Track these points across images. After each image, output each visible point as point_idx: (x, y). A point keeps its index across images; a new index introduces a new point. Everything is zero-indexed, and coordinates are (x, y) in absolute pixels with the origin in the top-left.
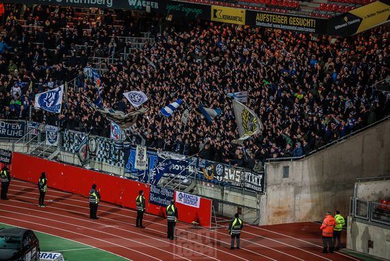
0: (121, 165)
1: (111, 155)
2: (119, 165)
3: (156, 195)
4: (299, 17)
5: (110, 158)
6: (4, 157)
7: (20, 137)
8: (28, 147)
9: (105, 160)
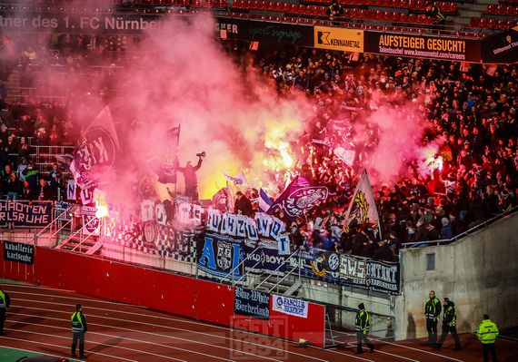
0: (192, 259)
1: (177, 247)
2: (189, 260)
3: (244, 302)
4: (442, 39)
5: (175, 251)
6: (23, 254)
7: (46, 225)
8: (58, 238)
9: (168, 253)
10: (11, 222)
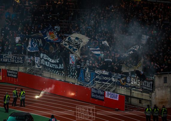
0: (75, 78)
3: (95, 94)
5: (69, 74)
6: (14, 74)
7: (22, 64)
8: (26, 69)
10: (10, 62)
